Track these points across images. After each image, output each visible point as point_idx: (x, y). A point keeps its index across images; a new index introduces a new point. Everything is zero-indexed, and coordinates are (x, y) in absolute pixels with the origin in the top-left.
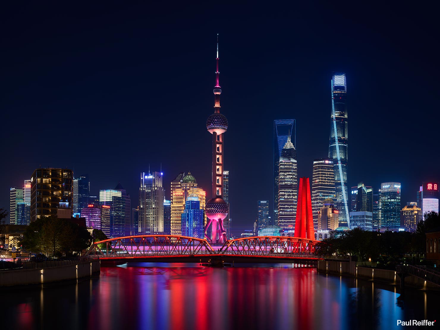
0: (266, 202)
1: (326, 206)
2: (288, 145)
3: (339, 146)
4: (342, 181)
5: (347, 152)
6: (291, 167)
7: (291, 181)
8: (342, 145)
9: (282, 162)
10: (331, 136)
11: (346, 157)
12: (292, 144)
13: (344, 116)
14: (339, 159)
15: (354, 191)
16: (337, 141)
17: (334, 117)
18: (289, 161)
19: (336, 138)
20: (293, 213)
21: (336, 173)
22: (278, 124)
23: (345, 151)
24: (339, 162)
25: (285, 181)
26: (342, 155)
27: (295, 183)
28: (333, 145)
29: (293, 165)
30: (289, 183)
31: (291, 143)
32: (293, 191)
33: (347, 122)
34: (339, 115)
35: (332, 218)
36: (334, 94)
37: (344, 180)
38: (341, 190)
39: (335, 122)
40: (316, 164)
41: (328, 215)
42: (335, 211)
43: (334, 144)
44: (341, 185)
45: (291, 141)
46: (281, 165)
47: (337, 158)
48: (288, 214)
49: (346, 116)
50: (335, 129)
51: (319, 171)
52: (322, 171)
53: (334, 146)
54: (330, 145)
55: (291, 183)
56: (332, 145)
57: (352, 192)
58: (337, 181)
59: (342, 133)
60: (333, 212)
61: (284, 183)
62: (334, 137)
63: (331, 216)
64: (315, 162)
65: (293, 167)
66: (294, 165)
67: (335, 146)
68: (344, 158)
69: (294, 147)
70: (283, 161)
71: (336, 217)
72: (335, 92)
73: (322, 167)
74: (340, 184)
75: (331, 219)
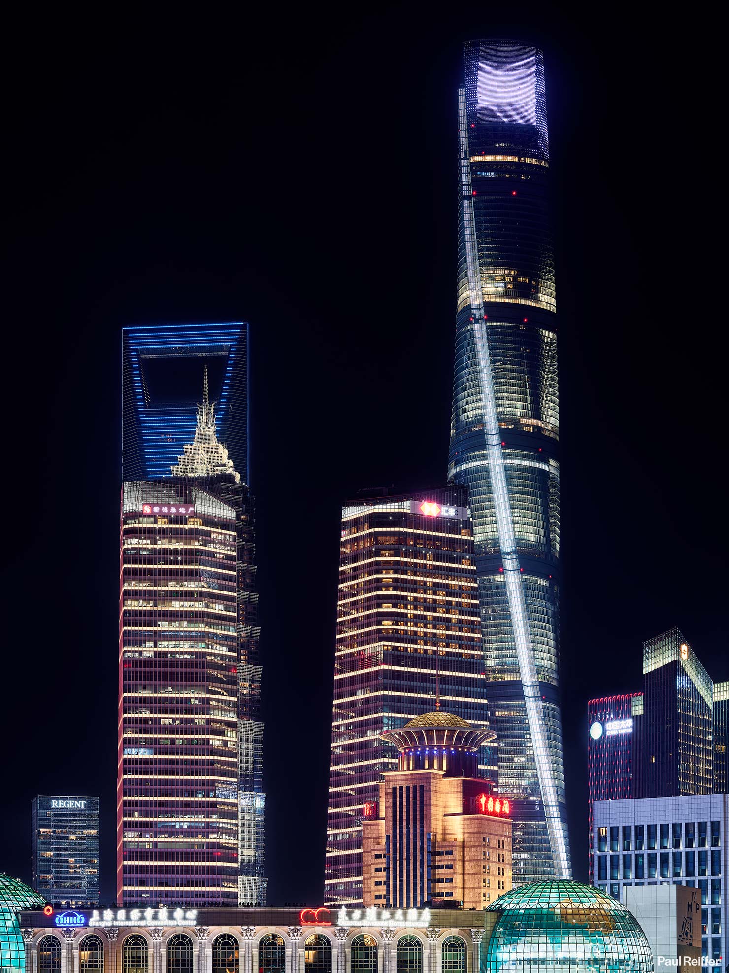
0: (81, 804)
1: (419, 765)
2: (202, 455)
3: (507, 469)
4: (527, 677)
5: (555, 506)
6: (196, 545)
7: (202, 637)
8: (526, 463)
9: (136, 515)
10: (457, 415)
11: (547, 536)
12: (224, 452)
13: (537, 300)
14: (507, 545)
15: (609, 725)
16: (494, 439)
17: (476, 302)
18: (182, 510)
19: (492, 425)
20: (213, 838)
21: (492, 626)
22: (148, 352)
23: (545, 497)
24: (510, 564)
25: (157, 637)
26: (527, 524)
27: (224, 651)
28: (474, 464)
29: (208, 534)
30: (185, 646)
31: (214, 443)
32: (207, 701)
33: (553, 336)
34: (508, 294)
35: (463, 846)
36: (473, 172)
37: (538, 670)
38: (520, 729)
39: (479, 330)
40: (357, 523)
41: (437, 825)
42: (483, 800)
43: (474, 458)
44: (521, 696)
45: (217, 432)
46: (131, 533)
47: (496, 542)
48: (177, 848)
49: (547, 300)
50: (486, 376)
51: (378, 568)
52: (398, 568)
53: (476, 470)
54: (458, 463)
55: (200, 647)
56: (465, 467)
57: (596, 731)
58: (500, 672)
59: (524, 393)
60: (469, 807)
61: (148, 650)
62: (480, 420)
63: (460, 837)
64: (350, 513)
65: (211, 548)
66: (217, 534)
67: (486, 470)
68: (538, 543)
69: (237, 468)
70: (147, 510)
71: (494, 843)
72: (478, 159)
73: (399, 545)
74: (515, 690)
75: (457, 854)
